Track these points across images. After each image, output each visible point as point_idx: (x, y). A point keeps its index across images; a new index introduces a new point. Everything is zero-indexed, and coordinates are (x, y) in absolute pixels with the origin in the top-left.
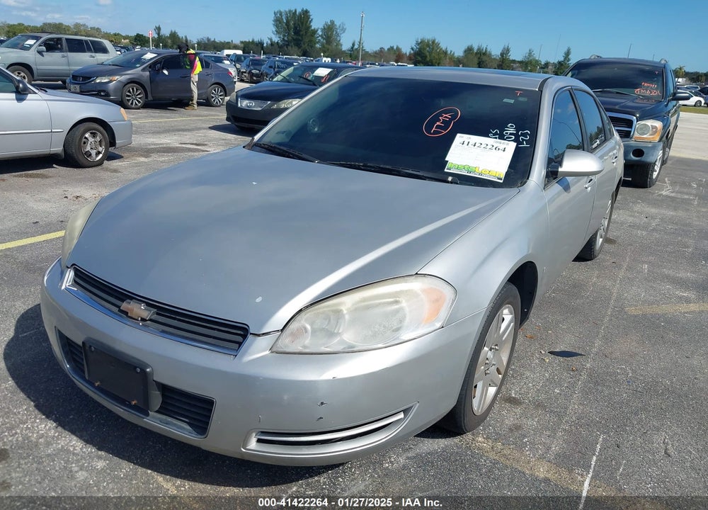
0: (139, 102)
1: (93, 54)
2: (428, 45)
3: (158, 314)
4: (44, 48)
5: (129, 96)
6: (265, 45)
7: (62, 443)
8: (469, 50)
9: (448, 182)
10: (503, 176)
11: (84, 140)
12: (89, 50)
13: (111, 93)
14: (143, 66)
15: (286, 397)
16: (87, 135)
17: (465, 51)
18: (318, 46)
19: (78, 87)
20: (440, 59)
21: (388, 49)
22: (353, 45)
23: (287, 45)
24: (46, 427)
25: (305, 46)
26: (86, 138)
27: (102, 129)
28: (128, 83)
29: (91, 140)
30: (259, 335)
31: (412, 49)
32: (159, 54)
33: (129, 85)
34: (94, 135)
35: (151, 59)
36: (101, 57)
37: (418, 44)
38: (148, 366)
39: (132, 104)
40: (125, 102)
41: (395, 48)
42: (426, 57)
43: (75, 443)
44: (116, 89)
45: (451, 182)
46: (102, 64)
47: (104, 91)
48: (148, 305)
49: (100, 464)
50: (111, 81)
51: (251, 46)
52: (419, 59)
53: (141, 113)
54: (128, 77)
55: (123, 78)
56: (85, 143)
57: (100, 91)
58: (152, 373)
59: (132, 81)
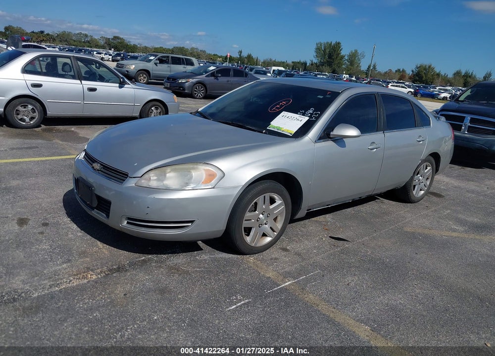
0: (201, 95)
1: (185, 66)
2: (425, 69)
3: (104, 169)
4: (158, 61)
5: (196, 91)
6: (308, 65)
7: (70, 225)
8: (458, 74)
9: (263, 133)
10: (293, 133)
11: (151, 111)
12: (184, 64)
13: (186, 89)
14: (207, 74)
15: (134, 202)
16: (153, 108)
17: (455, 74)
18: (344, 66)
19: (169, 84)
20: (433, 79)
21: (396, 71)
22: (369, 67)
23: (323, 65)
24: (67, 220)
25: (335, 66)
26: (152, 110)
27: (162, 106)
28: (197, 84)
29: (155, 111)
30: (131, 178)
31: (413, 71)
32: (217, 67)
33: (196, 85)
34: (157, 109)
35: (213, 70)
36: (189, 68)
37: (418, 68)
38: (94, 187)
39: (197, 96)
40: (194, 94)
41: (401, 70)
42: (423, 77)
43: (75, 226)
44: (189, 87)
45: (264, 133)
46: (186, 72)
47: (182, 87)
48: (101, 164)
49: (80, 234)
50: (187, 82)
51: (298, 65)
52: (417, 78)
53: (201, 101)
54: (197, 80)
55: (194, 80)
56: (151, 112)
57: (180, 87)
58: (94, 190)
59: (198, 83)
